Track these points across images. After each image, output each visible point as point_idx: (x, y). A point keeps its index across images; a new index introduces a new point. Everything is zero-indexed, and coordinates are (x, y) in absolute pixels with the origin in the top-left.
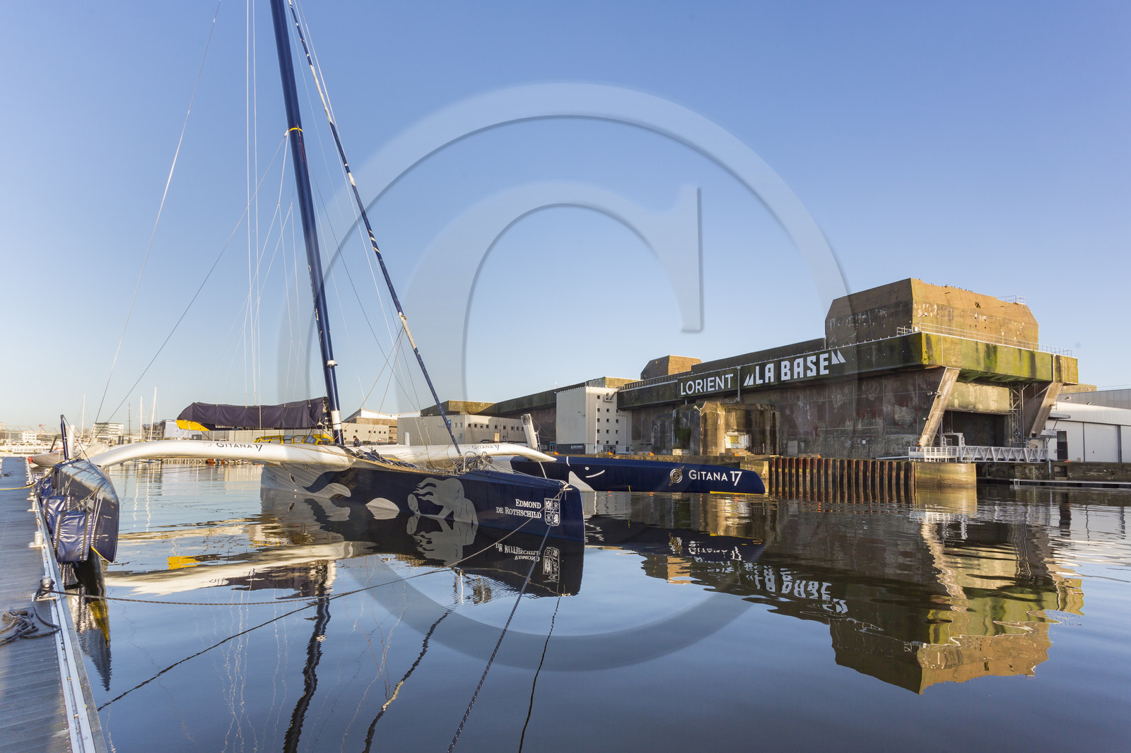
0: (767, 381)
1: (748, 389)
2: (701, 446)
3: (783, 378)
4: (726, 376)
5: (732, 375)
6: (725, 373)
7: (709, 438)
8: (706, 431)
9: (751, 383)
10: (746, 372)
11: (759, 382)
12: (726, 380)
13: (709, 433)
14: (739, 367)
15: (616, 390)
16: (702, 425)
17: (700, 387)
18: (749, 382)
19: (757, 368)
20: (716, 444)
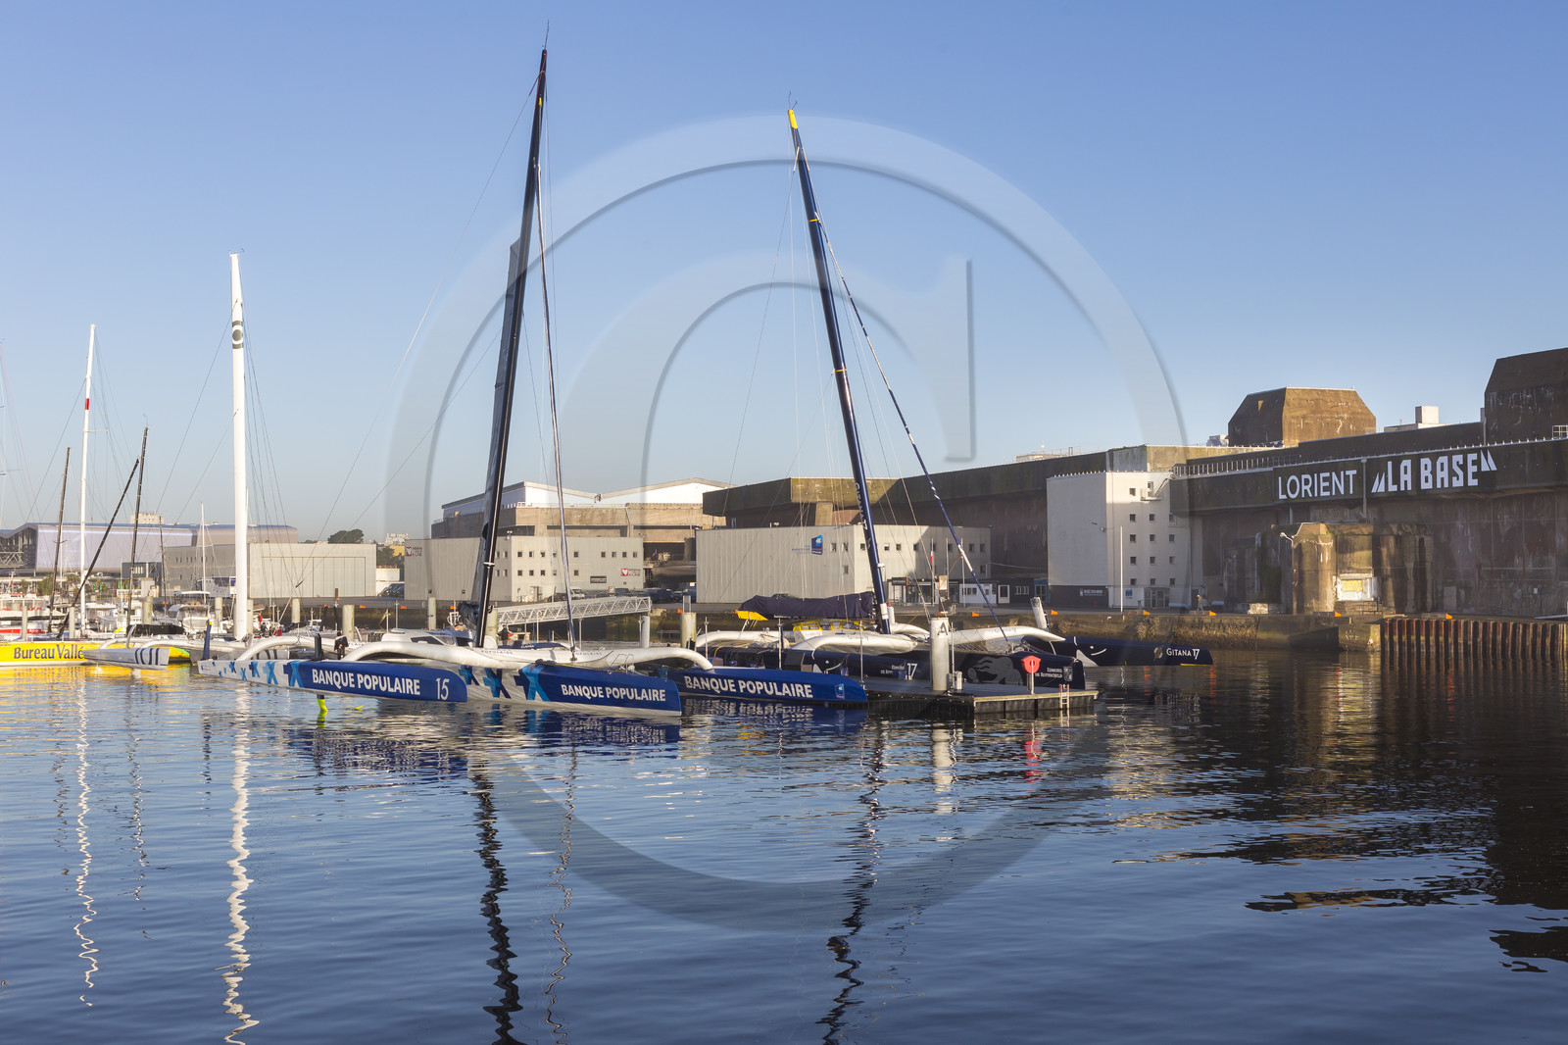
0: (1403, 489)
1: (1378, 498)
2: (1294, 599)
3: (1424, 486)
4: (1347, 473)
5: (1355, 472)
6: (1346, 467)
7: (1307, 585)
8: (1301, 573)
9: (1382, 489)
10: (1375, 469)
11: (1393, 488)
12: (1347, 478)
13: (1307, 576)
14: (1364, 460)
15: (1168, 475)
16: (1295, 564)
17: (1308, 488)
18: (1378, 487)
19: (1390, 464)
20: (1317, 595)
